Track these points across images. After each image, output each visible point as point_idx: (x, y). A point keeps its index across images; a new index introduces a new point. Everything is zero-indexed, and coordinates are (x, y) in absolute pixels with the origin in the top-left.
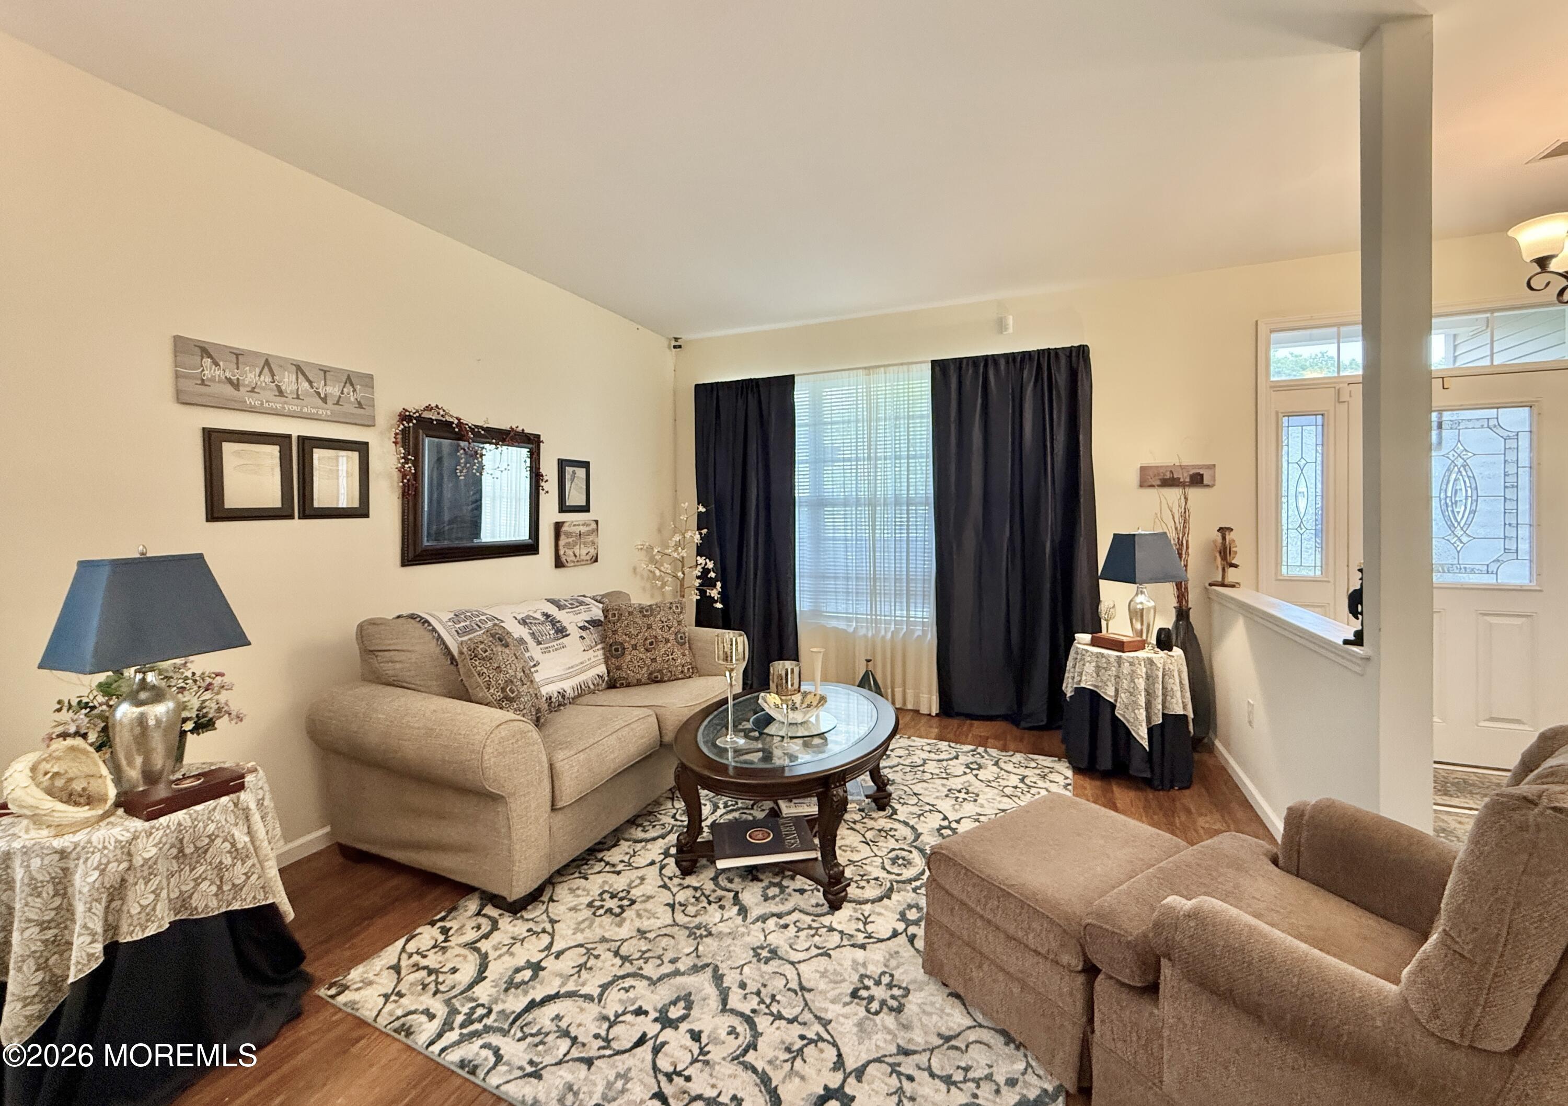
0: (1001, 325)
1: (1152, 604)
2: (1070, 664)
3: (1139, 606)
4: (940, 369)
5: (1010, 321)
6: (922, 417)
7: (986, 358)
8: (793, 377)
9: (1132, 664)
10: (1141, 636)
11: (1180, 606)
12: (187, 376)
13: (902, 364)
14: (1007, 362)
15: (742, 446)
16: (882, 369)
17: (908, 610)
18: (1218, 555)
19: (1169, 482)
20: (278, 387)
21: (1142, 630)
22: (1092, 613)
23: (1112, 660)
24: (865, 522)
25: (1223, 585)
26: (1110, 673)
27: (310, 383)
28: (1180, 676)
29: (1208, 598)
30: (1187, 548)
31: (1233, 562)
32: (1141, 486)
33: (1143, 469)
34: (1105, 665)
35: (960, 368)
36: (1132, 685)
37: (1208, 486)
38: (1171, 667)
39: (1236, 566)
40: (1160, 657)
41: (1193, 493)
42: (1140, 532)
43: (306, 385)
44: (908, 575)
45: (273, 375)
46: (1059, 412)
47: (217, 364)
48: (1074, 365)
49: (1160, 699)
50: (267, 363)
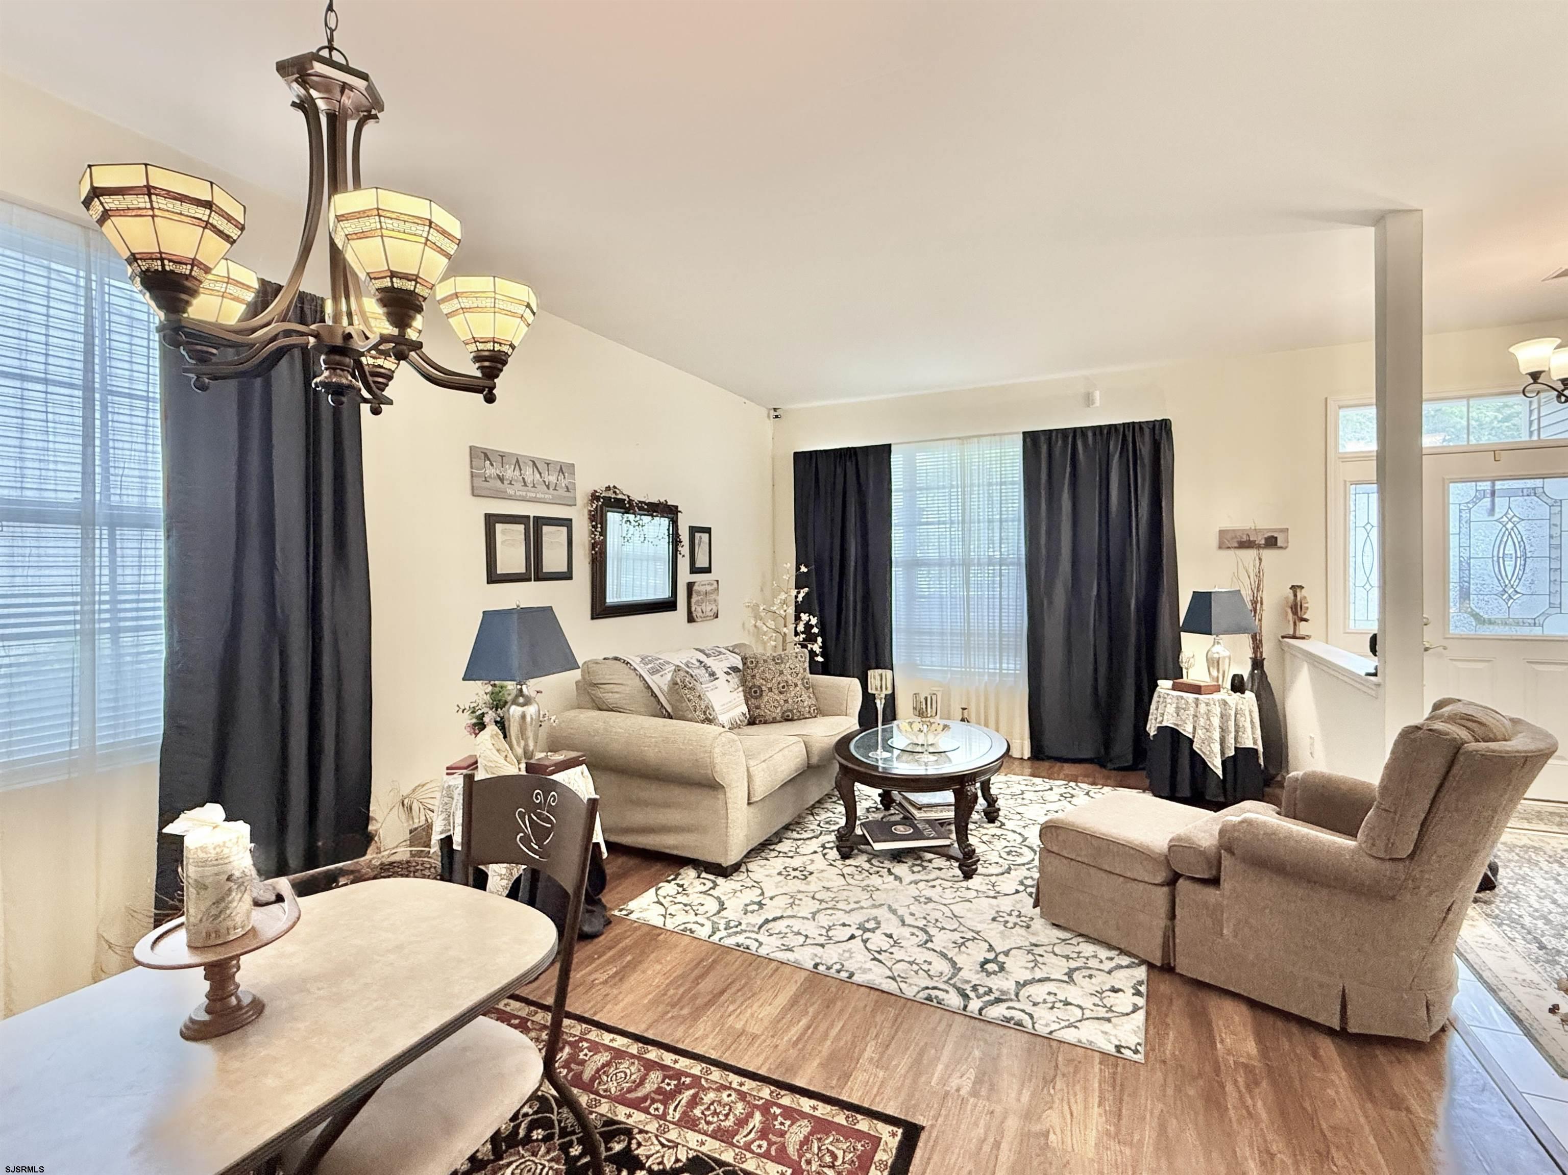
0: (1088, 399)
1: (1227, 653)
2: (1153, 707)
3: (1216, 656)
4: (1032, 440)
5: (1097, 395)
6: (1013, 483)
7: (1075, 430)
8: (890, 445)
9: (1207, 704)
10: (1218, 681)
11: (1256, 657)
12: (479, 476)
13: (994, 435)
14: (1094, 434)
15: (841, 510)
16: (976, 440)
17: (1001, 663)
18: (1289, 611)
19: (1246, 544)
20: (523, 479)
21: (1218, 677)
22: (1174, 664)
23: (1190, 701)
24: (959, 580)
25: (1294, 637)
26: (1187, 712)
27: (540, 474)
28: (1251, 715)
29: (1281, 649)
30: (1262, 604)
31: (1305, 617)
32: (1220, 548)
33: (1222, 532)
34: (1184, 706)
35: (1050, 438)
36: (1208, 722)
37: (1281, 548)
38: (1243, 707)
39: (1306, 620)
40: (1234, 699)
41: (1267, 554)
42: (1216, 590)
43: (538, 476)
44: (1001, 630)
45: (520, 470)
46: (1144, 480)
47: (492, 465)
48: (1157, 437)
49: (1232, 735)
50: (517, 461)
